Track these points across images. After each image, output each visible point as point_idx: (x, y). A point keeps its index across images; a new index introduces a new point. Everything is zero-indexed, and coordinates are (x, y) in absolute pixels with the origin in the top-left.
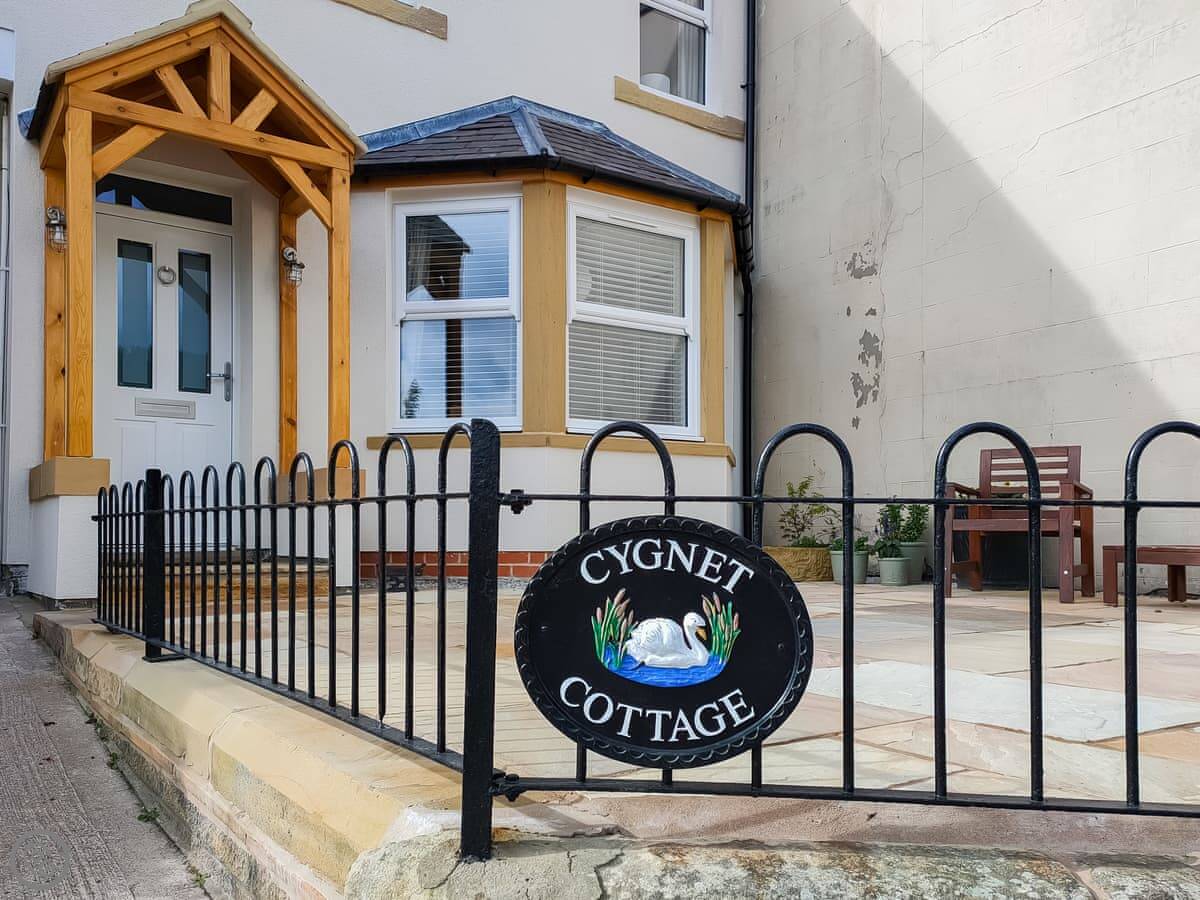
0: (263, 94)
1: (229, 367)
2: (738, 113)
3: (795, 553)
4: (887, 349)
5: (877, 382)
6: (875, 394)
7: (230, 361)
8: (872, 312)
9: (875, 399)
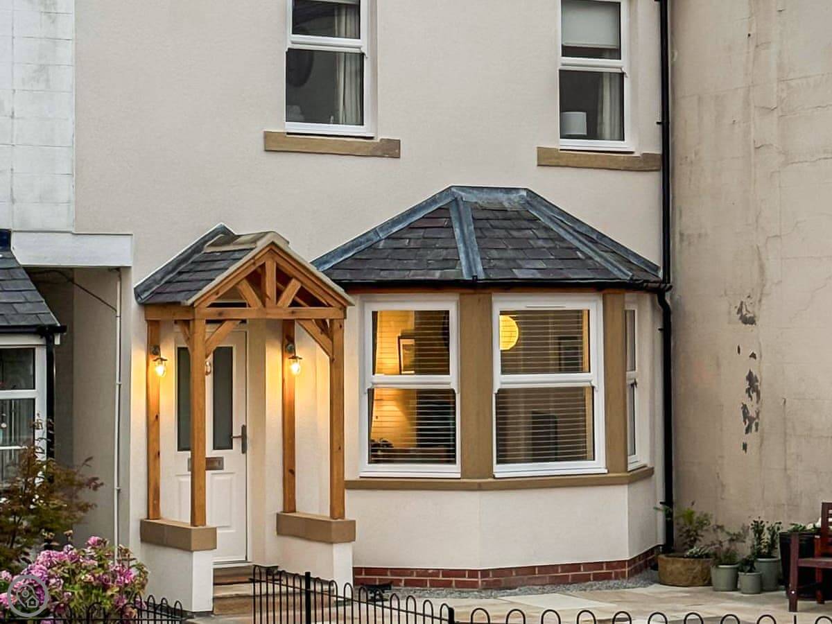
0: (293, 281)
1: (244, 428)
2: (656, 150)
3: (685, 563)
4: (763, 388)
5: (758, 414)
6: (757, 425)
7: (245, 424)
8: (753, 356)
9: (757, 430)
